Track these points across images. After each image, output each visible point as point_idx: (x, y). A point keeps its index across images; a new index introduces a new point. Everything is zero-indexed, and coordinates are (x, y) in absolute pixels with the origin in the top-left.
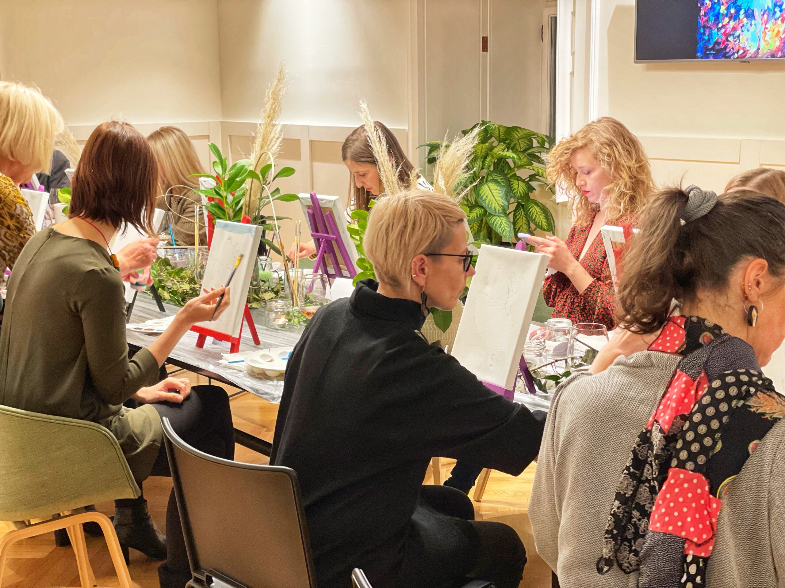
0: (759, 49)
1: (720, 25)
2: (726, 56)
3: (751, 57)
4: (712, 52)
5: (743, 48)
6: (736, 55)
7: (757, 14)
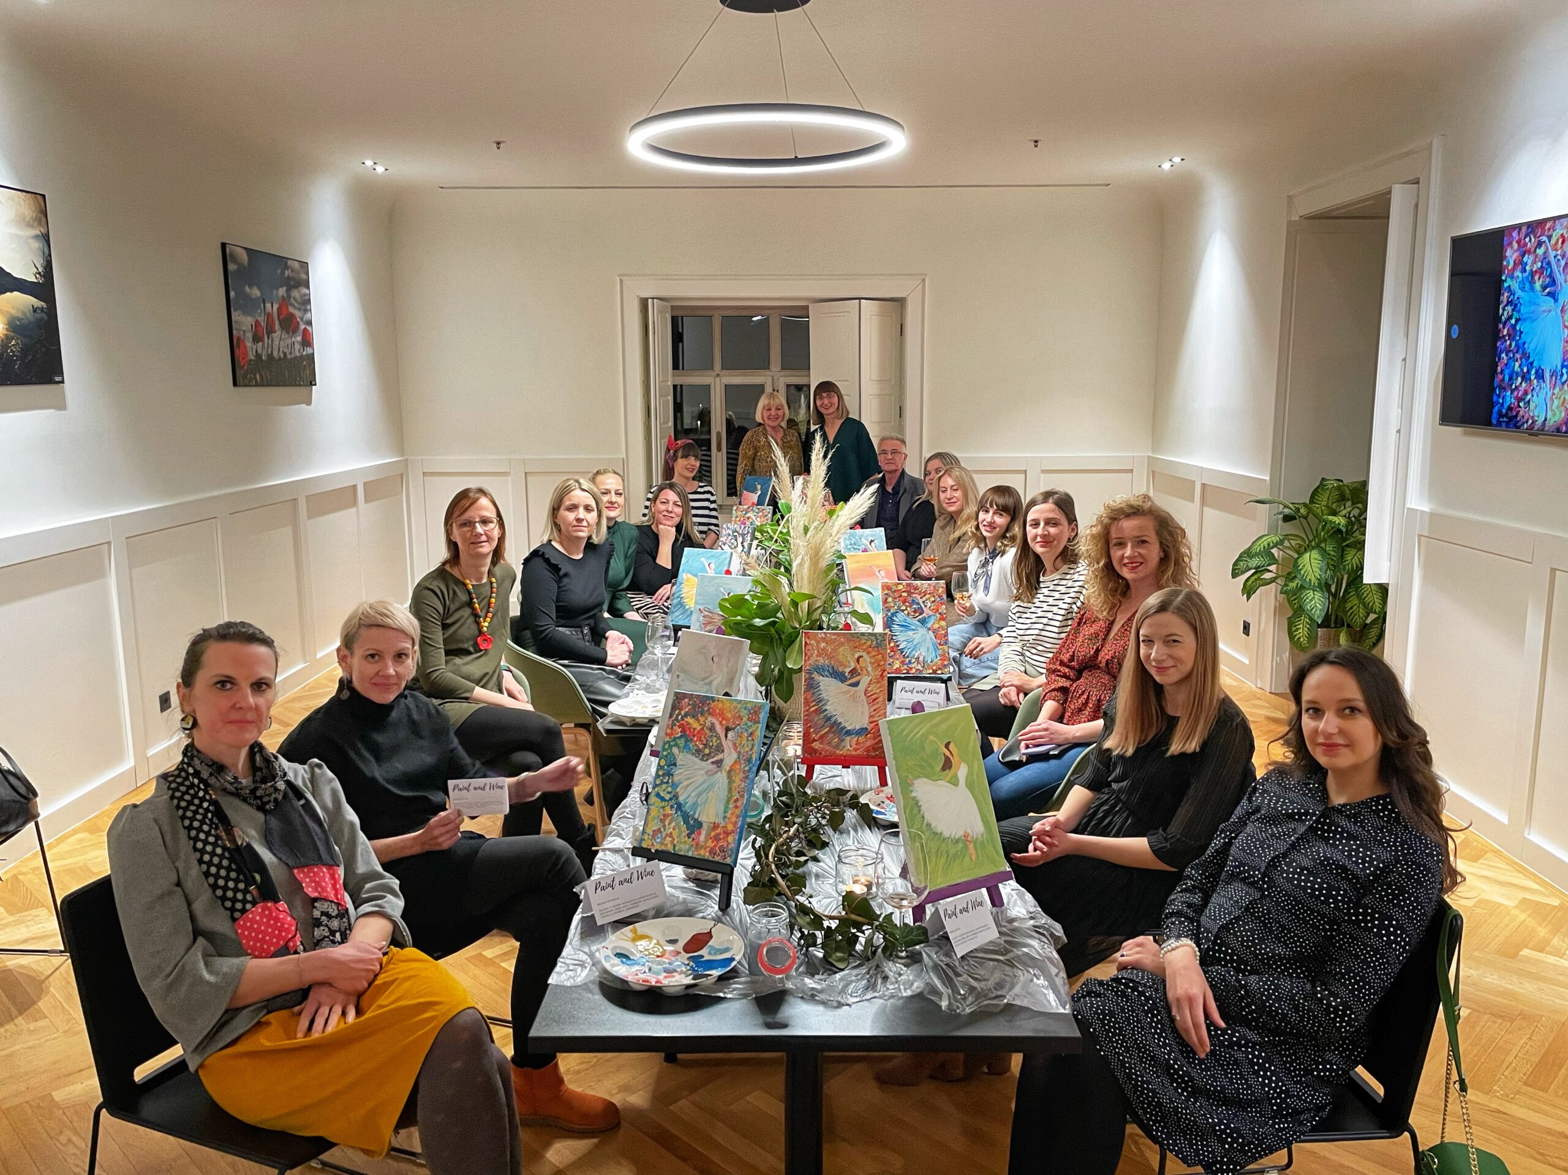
0: (1546, 419)
1: (1514, 387)
2: (1517, 427)
3: (1538, 430)
4: (1505, 419)
5: (1533, 417)
6: (1525, 425)
7: (1547, 375)
